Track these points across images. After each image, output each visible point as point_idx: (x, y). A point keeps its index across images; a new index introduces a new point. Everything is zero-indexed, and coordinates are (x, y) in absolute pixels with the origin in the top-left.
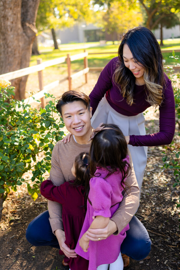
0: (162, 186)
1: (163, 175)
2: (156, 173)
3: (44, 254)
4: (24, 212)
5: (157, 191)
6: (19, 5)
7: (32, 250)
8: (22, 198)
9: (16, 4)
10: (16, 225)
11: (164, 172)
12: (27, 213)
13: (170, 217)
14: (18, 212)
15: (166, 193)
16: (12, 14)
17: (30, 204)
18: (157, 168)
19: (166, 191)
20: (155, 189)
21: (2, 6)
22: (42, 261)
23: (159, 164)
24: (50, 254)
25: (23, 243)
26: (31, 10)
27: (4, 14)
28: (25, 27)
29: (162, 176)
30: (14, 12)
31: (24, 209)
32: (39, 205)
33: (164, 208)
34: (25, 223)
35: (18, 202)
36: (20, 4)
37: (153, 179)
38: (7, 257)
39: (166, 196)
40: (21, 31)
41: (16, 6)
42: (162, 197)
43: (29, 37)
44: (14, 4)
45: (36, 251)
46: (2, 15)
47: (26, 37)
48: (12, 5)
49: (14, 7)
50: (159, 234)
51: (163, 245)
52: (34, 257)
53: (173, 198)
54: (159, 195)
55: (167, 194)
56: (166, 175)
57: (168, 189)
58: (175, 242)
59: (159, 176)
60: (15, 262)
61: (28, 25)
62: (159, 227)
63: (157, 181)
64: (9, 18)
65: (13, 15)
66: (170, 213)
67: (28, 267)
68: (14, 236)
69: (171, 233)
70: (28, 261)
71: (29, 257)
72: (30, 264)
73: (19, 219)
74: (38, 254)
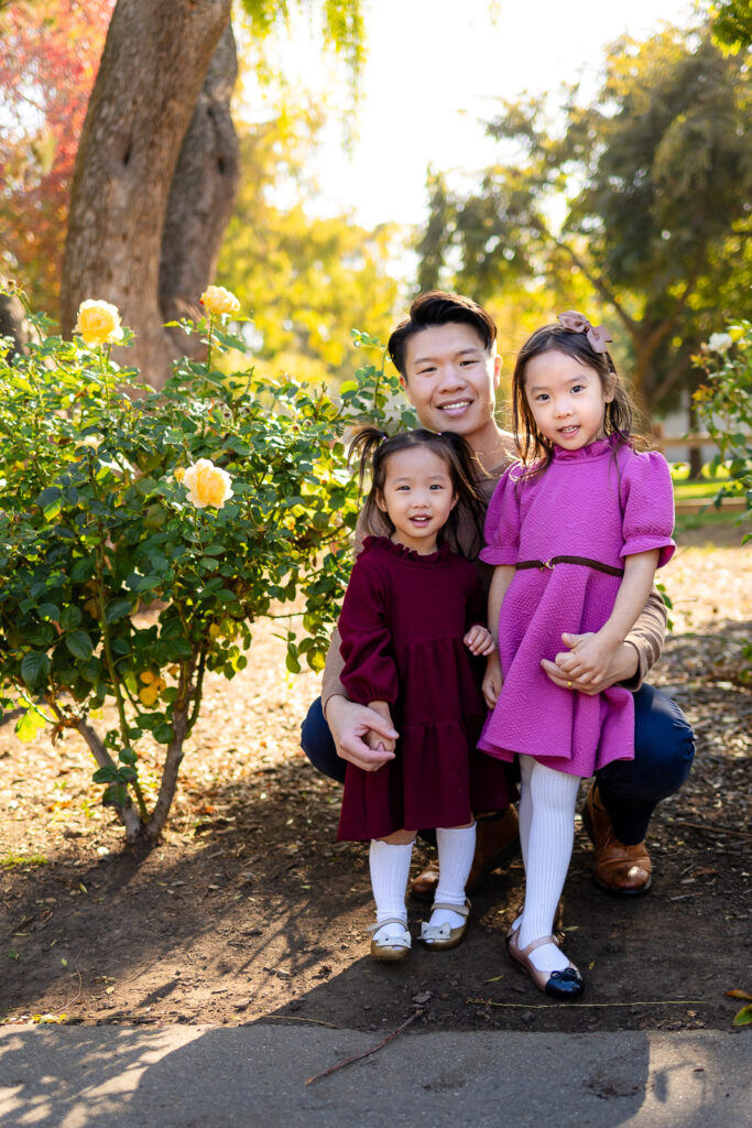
0: (740, 755)
1: (740, 736)
3: (342, 882)
6: (155, 227)
8: (225, 786)
9: (144, 219)
10: (219, 835)
12: (255, 812)
14: (220, 812)
16: (128, 258)
17: (259, 797)
21: (91, 227)
22: (337, 895)
25: (259, 863)
26: (194, 255)
27: (98, 257)
28: (170, 313)
29: (738, 738)
30: (137, 251)
31: (240, 805)
32: (294, 795)
34: (256, 829)
35: (214, 795)
36: (160, 221)
38: (211, 890)
40: (154, 325)
41: (145, 227)
44: (138, 222)
46: (89, 262)
47: (173, 349)
48: (130, 225)
49: (138, 233)
50: (741, 835)
52: (307, 887)
60: (241, 898)
61: (181, 305)
63: (722, 747)
64: (116, 273)
65: (129, 263)
67: (290, 907)
68: (219, 853)
70: (287, 896)
71: (288, 887)
72: (298, 902)
73: (229, 819)
74: (321, 882)
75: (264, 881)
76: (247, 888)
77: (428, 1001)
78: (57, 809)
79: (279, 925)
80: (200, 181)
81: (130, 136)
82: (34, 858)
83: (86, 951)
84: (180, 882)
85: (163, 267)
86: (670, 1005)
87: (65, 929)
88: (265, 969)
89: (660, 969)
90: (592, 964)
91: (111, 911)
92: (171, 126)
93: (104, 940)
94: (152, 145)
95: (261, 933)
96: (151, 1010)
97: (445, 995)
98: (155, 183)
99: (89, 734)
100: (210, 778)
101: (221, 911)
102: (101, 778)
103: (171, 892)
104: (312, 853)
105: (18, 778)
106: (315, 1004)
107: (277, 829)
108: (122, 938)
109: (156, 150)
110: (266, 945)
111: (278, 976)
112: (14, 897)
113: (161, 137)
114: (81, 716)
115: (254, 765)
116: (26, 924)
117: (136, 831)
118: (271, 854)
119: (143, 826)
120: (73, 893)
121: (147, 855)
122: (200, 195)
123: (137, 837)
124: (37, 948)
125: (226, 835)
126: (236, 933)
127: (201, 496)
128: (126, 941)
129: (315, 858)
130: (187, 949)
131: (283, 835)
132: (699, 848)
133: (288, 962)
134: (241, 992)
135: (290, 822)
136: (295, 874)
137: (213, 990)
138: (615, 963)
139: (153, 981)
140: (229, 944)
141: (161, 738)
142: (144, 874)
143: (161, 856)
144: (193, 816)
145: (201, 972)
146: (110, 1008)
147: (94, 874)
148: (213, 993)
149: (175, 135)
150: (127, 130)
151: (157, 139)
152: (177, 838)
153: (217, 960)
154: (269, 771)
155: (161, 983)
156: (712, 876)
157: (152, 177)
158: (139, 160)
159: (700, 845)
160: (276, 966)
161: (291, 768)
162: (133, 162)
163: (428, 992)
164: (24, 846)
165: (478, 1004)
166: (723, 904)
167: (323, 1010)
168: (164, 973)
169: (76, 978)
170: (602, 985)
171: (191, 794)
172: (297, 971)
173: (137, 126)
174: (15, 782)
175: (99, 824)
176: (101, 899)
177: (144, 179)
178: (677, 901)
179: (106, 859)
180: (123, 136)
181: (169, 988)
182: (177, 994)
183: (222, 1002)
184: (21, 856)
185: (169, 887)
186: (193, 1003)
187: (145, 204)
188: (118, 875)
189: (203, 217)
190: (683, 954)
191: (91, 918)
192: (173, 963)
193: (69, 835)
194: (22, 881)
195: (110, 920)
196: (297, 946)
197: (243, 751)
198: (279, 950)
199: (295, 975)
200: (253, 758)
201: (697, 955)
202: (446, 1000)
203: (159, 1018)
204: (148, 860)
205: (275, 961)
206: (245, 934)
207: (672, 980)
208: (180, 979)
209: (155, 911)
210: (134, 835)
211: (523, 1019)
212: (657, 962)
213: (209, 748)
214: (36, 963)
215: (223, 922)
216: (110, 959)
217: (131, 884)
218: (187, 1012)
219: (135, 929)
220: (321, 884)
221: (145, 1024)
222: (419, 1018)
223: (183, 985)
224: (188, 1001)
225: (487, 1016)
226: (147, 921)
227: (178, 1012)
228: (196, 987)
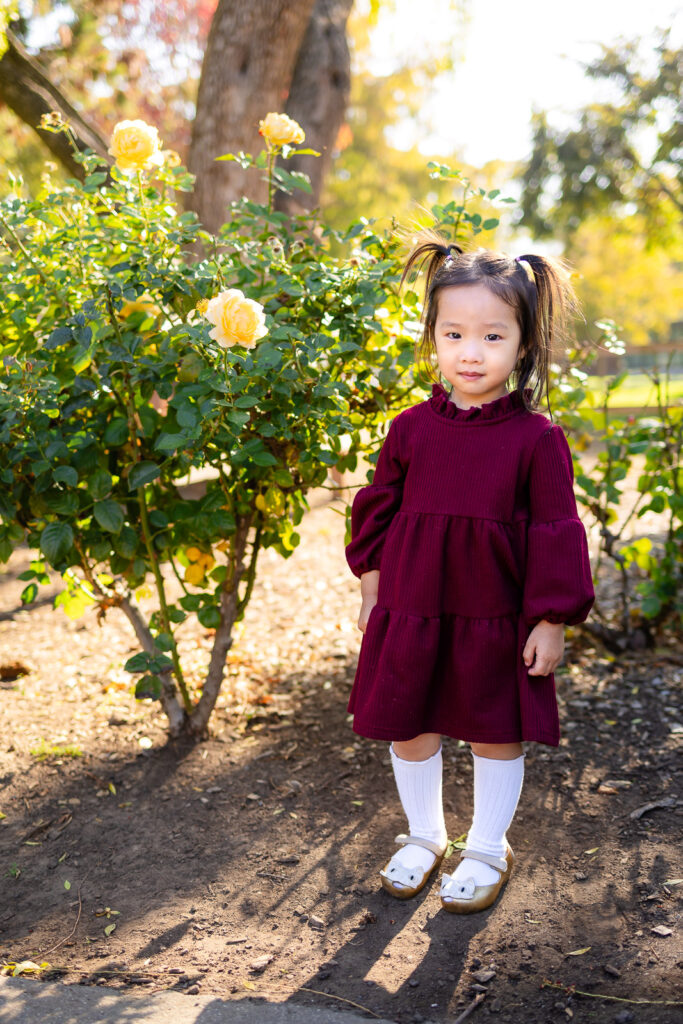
8: (290, 672)
10: (273, 730)
12: (315, 705)
14: (279, 702)
17: (322, 687)
25: (309, 769)
31: (301, 696)
34: (312, 725)
35: (276, 681)
38: (250, 801)
44: (254, 127)
45: (361, 790)
52: (359, 803)
60: (282, 814)
67: (337, 829)
68: (268, 753)
70: (335, 814)
71: (337, 802)
72: (347, 822)
73: (285, 712)
75: (311, 793)
76: (291, 802)
77: (493, 978)
78: (111, 690)
79: (320, 853)
80: (314, 95)
81: (248, 46)
82: (69, 749)
83: (96, 872)
84: (217, 789)
87: (80, 840)
88: (296, 914)
91: (135, 821)
92: (286, 36)
93: (118, 858)
94: (268, 54)
95: (298, 862)
96: (151, 963)
97: (515, 974)
98: (270, 91)
99: (133, 614)
100: (275, 661)
101: (257, 830)
102: (134, 666)
103: (205, 800)
104: (370, 760)
105: (87, 653)
107: (335, 726)
108: (139, 857)
109: (271, 59)
110: (303, 880)
111: (310, 925)
112: (37, 795)
113: (276, 47)
114: (125, 595)
115: (325, 648)
116: (40, 830)
117: (179, 724)
118: (323, 759)
119: (187, 717)
120: (100, 794)
121: (189, 751)
122: (314, 107)
123: (180, 731)
124: (44, 862)
125: (280, 730)
126: (270, 860)
127: (227, 334)
128: (142, 861)
129: (373, 766)
130: (209, 878)
131: (341, 735)
133: (325, 906)
134: (262, 945)
136: (347, 785)
137: (230, 939)
139: (163, 920)
140: (259, 875)
141: (206, 622)
142: (181, 775)
143: (205, 753)
144: (249, 706)
145: (221, 911)
146: (103, 956)
147: (128, 772)
148: (229, 943)
149: (290, 46)
150: (245, 40)
151: (272, 48)
152: (226, 733)
153: (242, 895)
154: (339, 657)
155: (170, 923)
157: (268, 84)
158: (255, 68)
160: (311, 909)
162: (250, 70)
163: (493, 967)
164: (65, 732)
165: (556, 990)
168: (176, 910)
169: (75, 908)
171: (253, 680)
172: (334, 920)
173: (255, 37)
174: (83, 657)
175: (149, 710)
176: (128, 804)
177: (260, 87)
179: (146, 754)
180: (242, 47)
181: (178, 933)
182: (186, 943)
183: (237, 958)
184: (59, 744)
185: (204, 794)
186: (202, 956)
188: (153, 774)
191: (112, 827)
192: (190, 896)
193: (115, 723)
194: (51, 775)
195: (132, 832)
196: (338, 883)
197: (317, 633)
198: (316, 888)
199: (331, 925)
200: (325, 642)
202: (516, 980)
203: (156, 977)
204: (190, 757)
205: (309, 903)
206: (280, 863)
208: (193, 920)
209: (183, 824)
210: (177, 728)
211: (617, 1020)
213: (282, 628)
214: (36, 884)
215: (257, 843)
216: (119, 885)
217: (165, 787)
218: (191, 972)
219: (157, 846)
220: (376, 800)
221: (137, 987)
222: (480, 1005)
223: (195, 928)
224: (197, 954)
225: (569, 1012)
226: (171, 837)
227: (181, 969)
228: (210, 933)
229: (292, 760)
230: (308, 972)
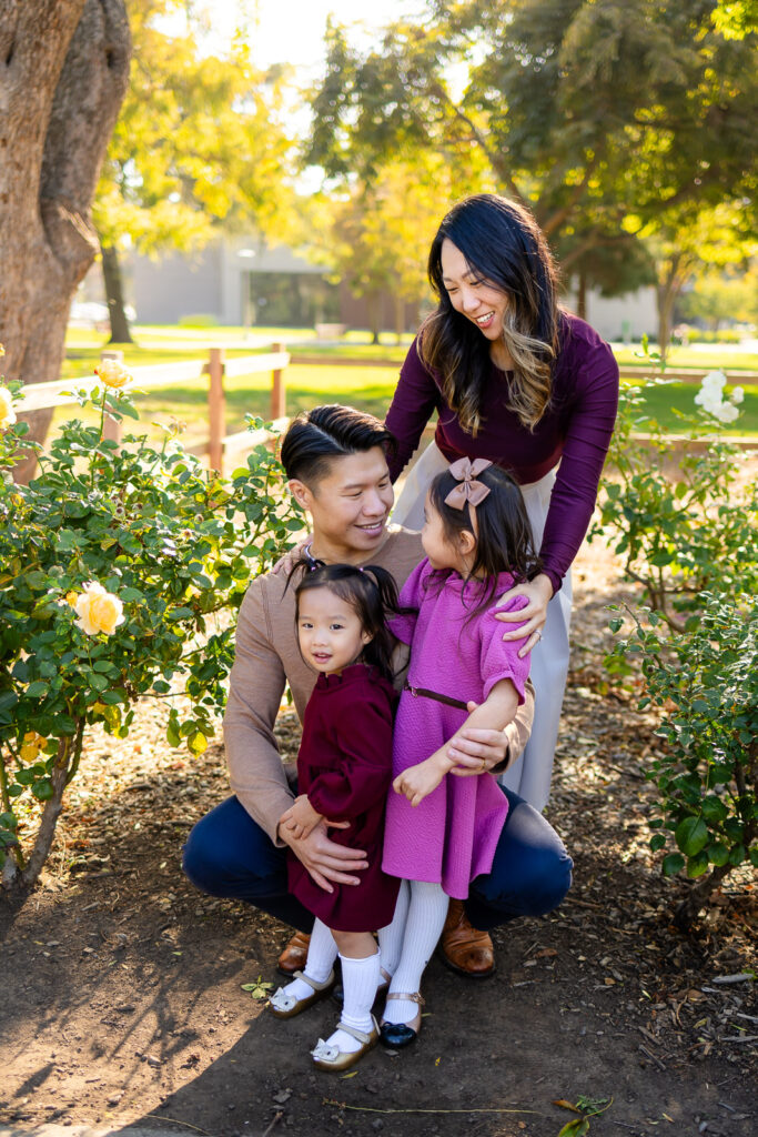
0: (590, 791)
1: (592, 765)
2: (571, 759)
3: (212, 948)
4: (117, 848)
5: (575, 804)
6: (38, 133)
7: (167, 936)
8: (100, 809)
9: (26, 123)
10: (94, 878)
11: (597, 755)
12: (129, 849)
13: (617, 866)
14: (95, 845)
15: (604, 809)
16: (8, 164)
17: (133, 827)
18: (573, 744)
19: (604, 803)
20: (569, 797)
22: (207, 965)
23: (578, 736)
24: (231, 948)
25: (133, 920)
26: (78, 155)
28: (51, 221)
29: (590, 767)
30: (18, 158)
31: (115, 838)
32: (168, 828)
33: (597, 844)
34: (130, 873)
35: (89, 821)
36: (43, 128)
37: (560, 772)
38: (86, 954)
39: (604, 815)
40: (35, 236)
41: (26, 132)
42: (591, 818)
43: (65, 263)
44: (20, 127)
45: (180, 941)
47: (53, 262)
48: (10, 130)
49: (19, 138)
50: (583, 903)
51: (595, 927)
52: (179, 954)
53: (627, 823)
54: (582, 812)
55: (606, 812)
56: (603, 761)
57: (611, 799)
58: (631, 921)
59: (579, 766)
60: (115, 965)
61: (63, 213)
62: (584, 887)
63: (574, 779)
66: (619, 858)
67: (162, 978)
68: (94, 904)
69: (622, 900)
70: (159, 963)
71: (161, 953)
72: (169, 971)
73: (103, 860)
74: (192, 948)
75: (136, 944)
76: (120, 953)
77: (288, 1099)
79: (150, 999)
80: (87, 76)
81: (14, 34)
84: (56, 943)
85: (45, 166)
86: (504, 1114)
88: (137, 1054)
89: (499, 1068)
90: (438, 1060)
92: (58, 28)
94: (38, 45)
95: (134, 1009)
96: (29, 1102)
97: (303, 1095)
98: (39, 87)
101: (96, 981)
103: (47, 954)
104: (184, 910)
106: (183, 1100)
107: (151, 875)
109: (42, 51)
110: (137, 1024)
111: (149, 1063)
113: (47, 40)
115: (128, 778)
118: (144, 908)
119: (20, 873)
121: (23, 902)
122: (86, 90)
123: (13, 884)
125: (101, 879)
126: (110, 1008)
127: (93, 624)
128: (4, 1013)
129: (187, 917)
130: (62, 1026)
131: (156, 884)
132: (544, 920)
133: (157, 1046)
134: (114, 1082)
135: (163, 865)
137: (87, 1078)
138: (459, 1059)
139: (30, 1065)
140: (102, 1022)
141: (40, 795)
142: (20, 928)
143: (37, 902)
144: (68, 851)
145: (76, 1055)
148: (87, 1082)
149: (62, 38)
150: (11, 27)
151: (43, 40)
152: (53, 882)
153: (91, 1040)
154: (144, 789)
155: (37, 1067)
156: (553, 958)
157: (37, 81)
158: (22, 61)
159: (545, 916)
160: (147, 1050)
161: (165, 785)
162: (16, 62)
163: (288, 1090)
165: (332, 1106)
166: (560, 993)
167: (191, 1107)
168: (40, 1054)
170: (444, 1086)
172: (167, 1056)
173: (22, 25)
177: (27, 83)
178: (519, 987)
180: (7, 34)
181: (45, 1074)
182: (51, 1083)
183: (96, 1093)
185: (45, 948)
186: (69, 1094)
187: (28, 109)
189: (90, 115)
190: (520, 1052)
192: (49, 1043)
196: (167, 1025)
197: (117, 757)
198: (150, 1031)
199: (165, 1062)
200: (128, 770)
201: (532, 1054)
202: (305, 1099)
203: (35, 1114)
204: (25, 908)
205: (146, 1044)
206: (119, 1011)
207: (508, 1082)
208: (55, 1064)
209: (31, 977)
210: (11, 881)
211: (372, 1126)
212: (496, 1060)
215: (97, 993)
217: (8, 941)
218: (60, 1106)
219: (12, 998)
220: (192, 950)
221: (21, 1121)
222: (279, 1122)
223: (59, 1071)
224: (63, 1092)
225: (341, 1121)
226: (23, 990)
227: (54, 1105)
228: (71, 1074)
229: (117, 911)
230: (152, 1102)
